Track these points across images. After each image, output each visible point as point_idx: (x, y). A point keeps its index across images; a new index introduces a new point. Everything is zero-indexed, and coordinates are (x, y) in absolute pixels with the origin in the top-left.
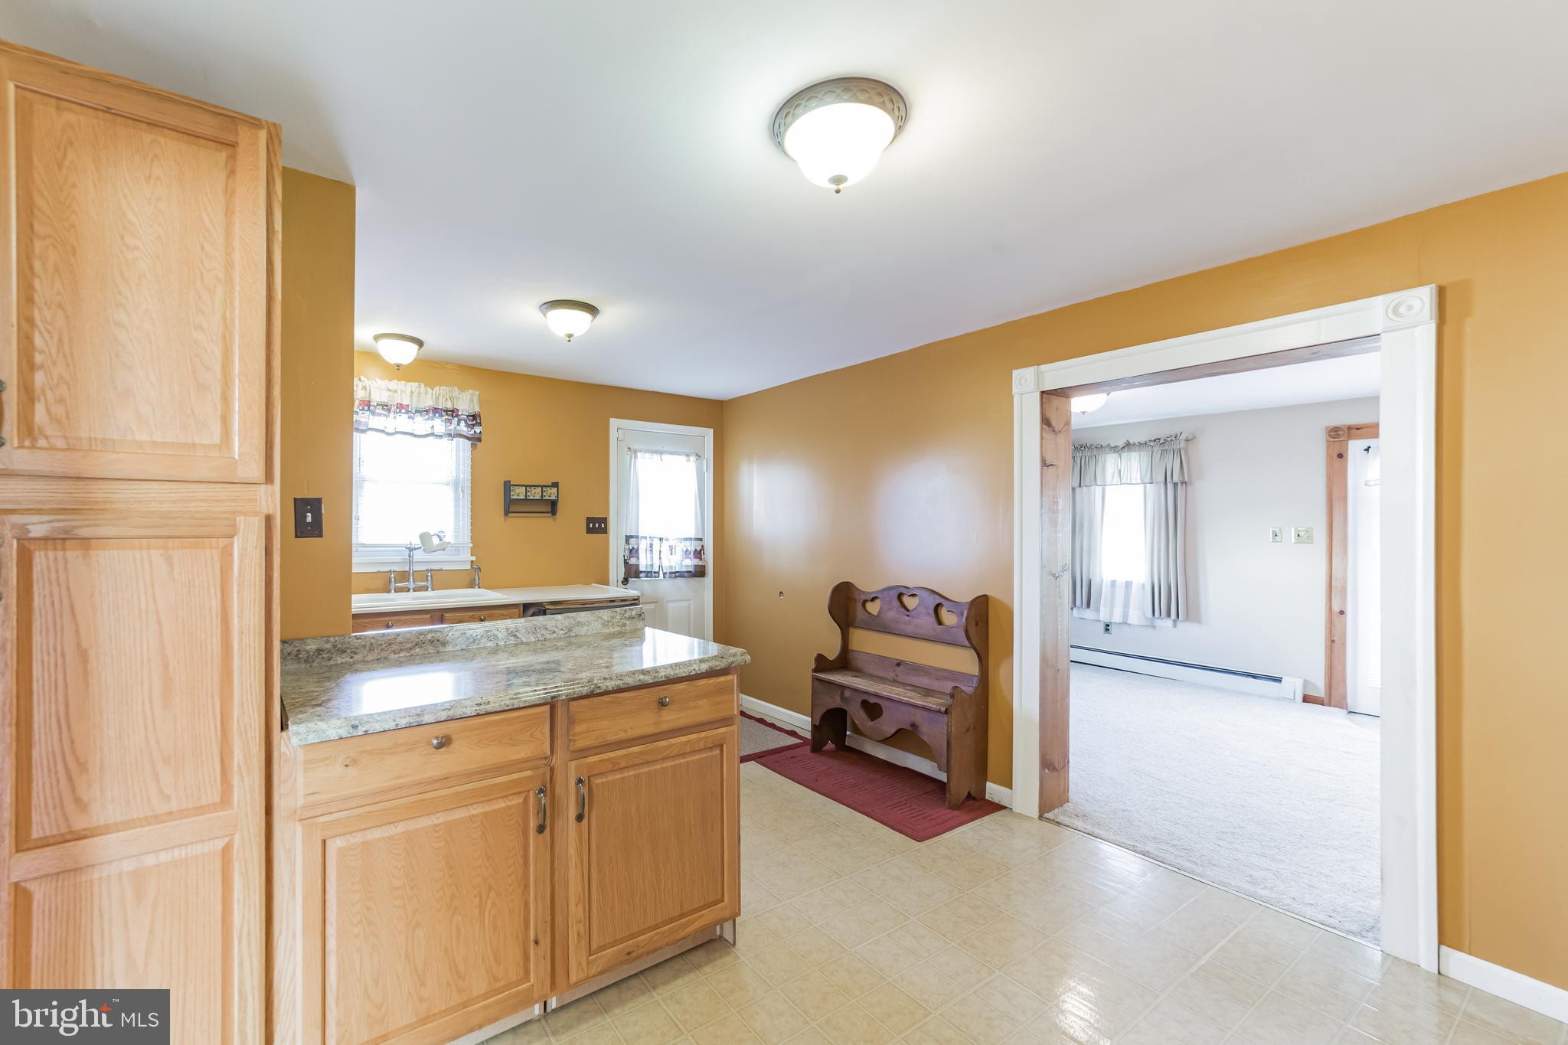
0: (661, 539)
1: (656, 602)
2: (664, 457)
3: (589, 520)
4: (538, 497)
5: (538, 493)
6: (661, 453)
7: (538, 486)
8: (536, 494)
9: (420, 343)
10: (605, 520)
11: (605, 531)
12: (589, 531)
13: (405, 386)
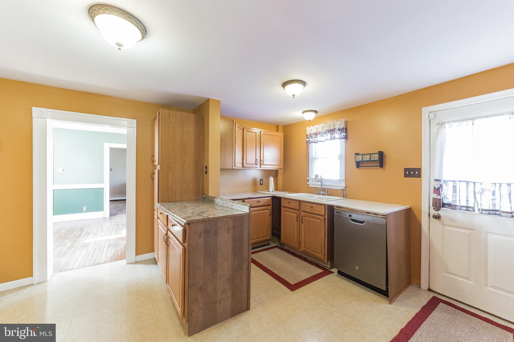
0: (474, 183)
1: (472, 230)
2: (476, 121)
3: (406, 170)
4: (368, 159)
5: (368, 158)
6: (473, 119)
7: (368, 154)
8: (367, 158)
9: (316, 112)
10: (419, 170)
11: (419, 176)
12: (406, 176)
13: (319, 125)
